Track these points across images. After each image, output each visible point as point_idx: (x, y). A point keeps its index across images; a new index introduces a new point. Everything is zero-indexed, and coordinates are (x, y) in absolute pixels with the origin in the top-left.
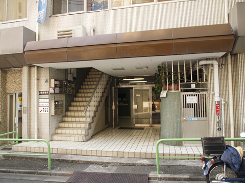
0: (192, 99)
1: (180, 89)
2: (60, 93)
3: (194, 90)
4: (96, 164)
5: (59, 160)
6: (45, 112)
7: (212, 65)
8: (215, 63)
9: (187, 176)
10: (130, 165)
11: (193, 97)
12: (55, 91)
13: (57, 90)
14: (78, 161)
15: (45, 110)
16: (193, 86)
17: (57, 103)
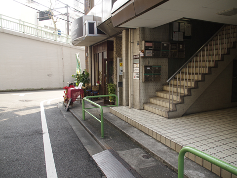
2: (155, 56)
6: (136, 78)
12: (144, 54)
13: (149, 53)
15: (137, 75)
17: (148, 68)
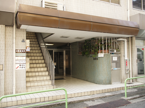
0: (115, 59)
1: (110, 52)
3: (115, 54)
4: (86, 101)
5: (60, 104)
6: (21, 69)
7: (124, 41)
8: (126, 40)
9: (138, 96)
10: (104, 97)
11: (115, 57)
14: (74, 102)
15: (21, 66)
16: (115, 51)
